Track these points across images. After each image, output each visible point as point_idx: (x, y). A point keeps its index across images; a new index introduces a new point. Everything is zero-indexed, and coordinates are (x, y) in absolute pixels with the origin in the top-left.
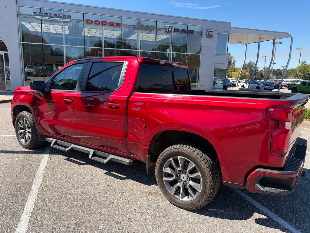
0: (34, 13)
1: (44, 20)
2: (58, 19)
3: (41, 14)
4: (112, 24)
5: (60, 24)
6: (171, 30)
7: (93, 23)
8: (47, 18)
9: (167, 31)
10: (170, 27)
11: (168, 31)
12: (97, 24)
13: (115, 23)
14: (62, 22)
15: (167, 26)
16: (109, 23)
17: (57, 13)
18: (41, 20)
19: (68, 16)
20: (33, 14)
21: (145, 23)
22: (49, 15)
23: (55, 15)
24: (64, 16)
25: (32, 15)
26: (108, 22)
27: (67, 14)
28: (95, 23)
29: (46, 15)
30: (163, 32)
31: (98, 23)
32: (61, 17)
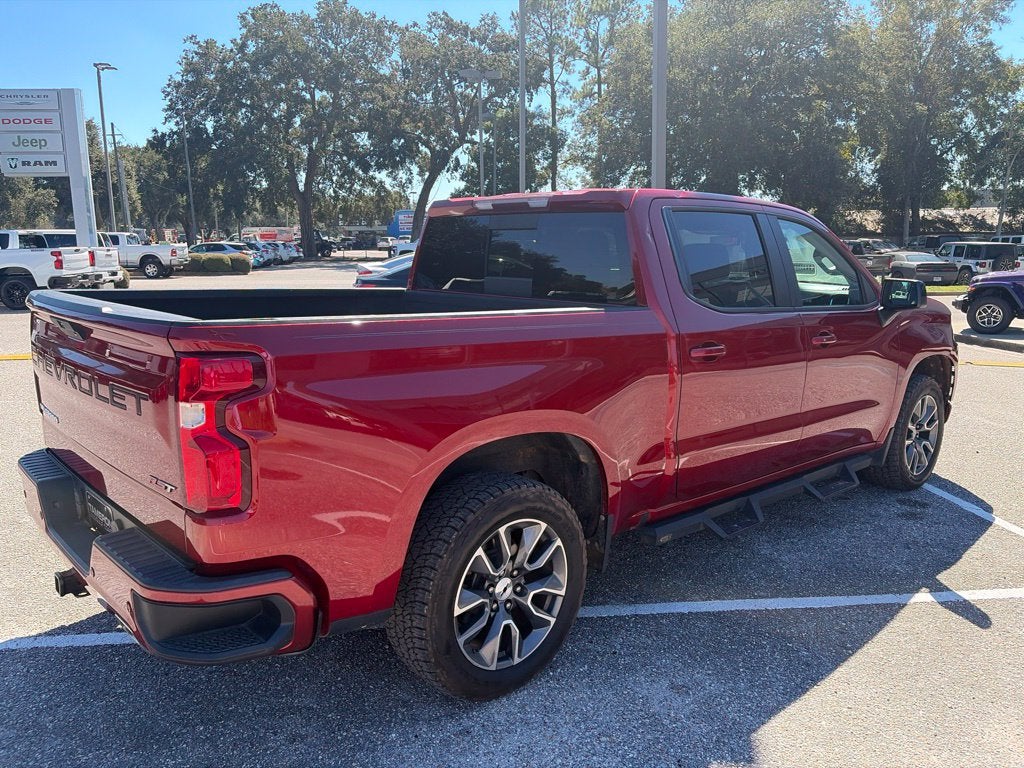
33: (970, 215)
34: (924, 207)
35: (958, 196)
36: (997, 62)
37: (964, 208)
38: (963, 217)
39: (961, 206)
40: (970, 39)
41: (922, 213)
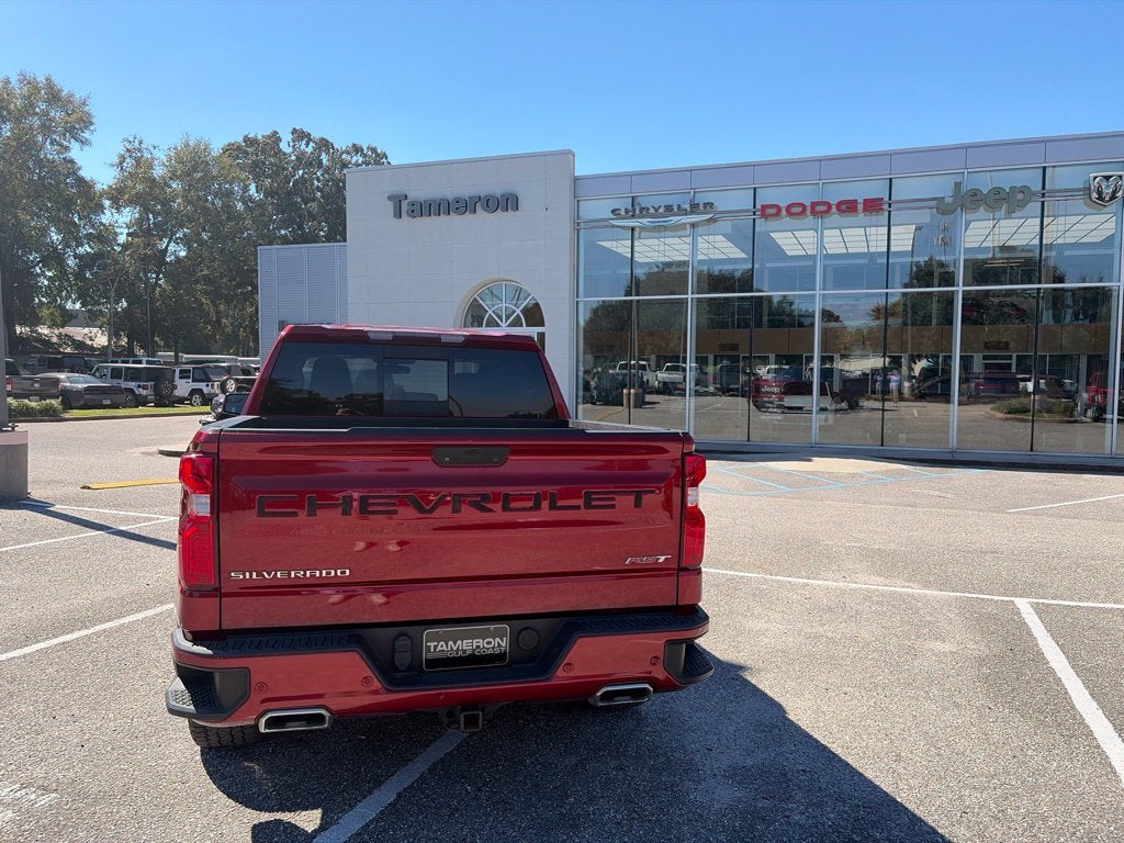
0: (613, 211)
1: (640, 227)
2: (675, 219)
3: (631, 213)
4: (848, 207)
5: (682, 233)
6: (1114, 192)
7: (784, 212)
8: (644, 221)
9: (1095, 195)
10: (1107, 178)
11: (1100, 198)
12: (795, 214)
13: (861, 201)
14: (688, 226)
15: (1095, 178)
16: (838, 206)
17: (673, 201)
18: (633, 229)
19: (705, 205)
20: (612, 216)
21: (985, 184)
22: (652, 211)
23: (669, 208)
24: (694, 208)
25: (606, 220)
26: (834, 202)
27: (701, 199)
28: (790, 213)
29: (644, 212)
30: (1079, 203)
31: (798, 210)
32: (685, 213)
33: (66, 335)
34: (20, 324)
35: (51, 314)
36: (81, 181)
37: (58, 327)
38: (59, 336)
39: (53, 325)
40: (49, 151)
41: (18, 329)
